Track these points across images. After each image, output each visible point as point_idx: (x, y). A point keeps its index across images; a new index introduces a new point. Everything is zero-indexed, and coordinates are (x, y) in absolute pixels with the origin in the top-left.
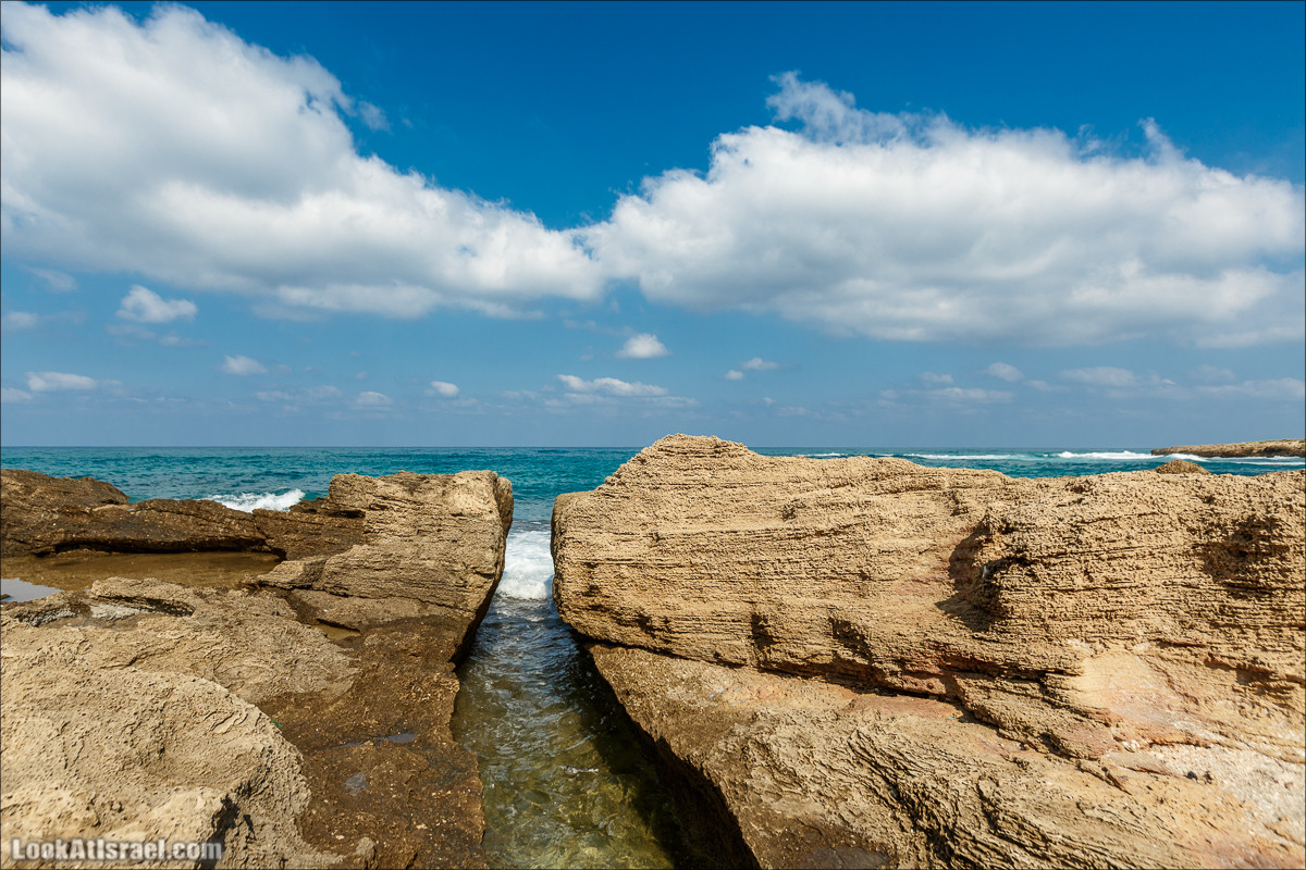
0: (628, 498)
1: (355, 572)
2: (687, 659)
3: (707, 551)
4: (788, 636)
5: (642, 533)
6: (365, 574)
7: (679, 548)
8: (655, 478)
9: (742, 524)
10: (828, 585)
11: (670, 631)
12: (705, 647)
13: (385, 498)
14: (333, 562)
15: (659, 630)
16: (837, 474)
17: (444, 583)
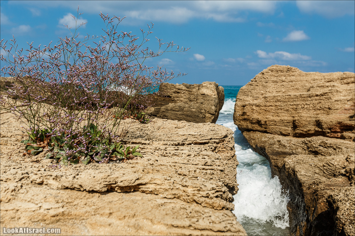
0: (257, 86)
1: (170, 111)
2: (272, 134)
3: (281, 101)
4: (302, 125)
5: (261, 97)
6: (173, 112)
7: (272, 100)
8: (266, 79)
9: (293, 93)
10: (318, 112)
11: (267, 125)
12: (278, 130)
13: (179, 89)
14: (163, 108)
15: (264, 125)
16: (328, 77)
17: (198, 116)
